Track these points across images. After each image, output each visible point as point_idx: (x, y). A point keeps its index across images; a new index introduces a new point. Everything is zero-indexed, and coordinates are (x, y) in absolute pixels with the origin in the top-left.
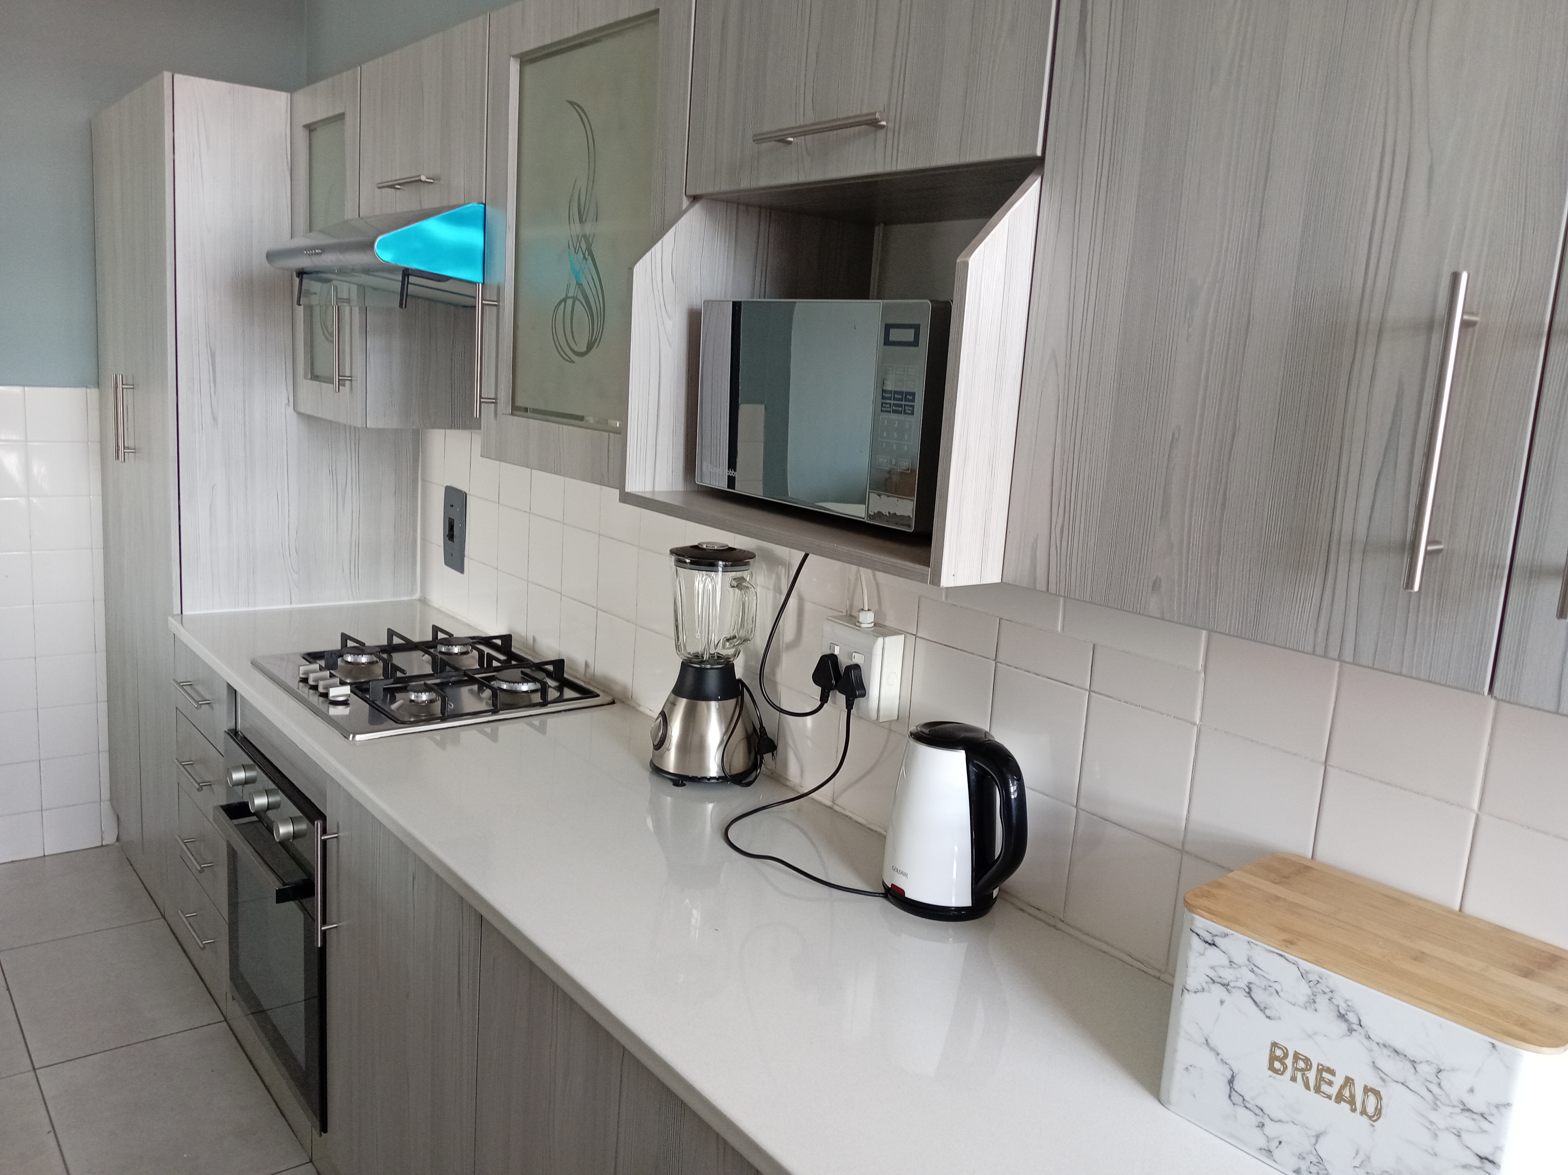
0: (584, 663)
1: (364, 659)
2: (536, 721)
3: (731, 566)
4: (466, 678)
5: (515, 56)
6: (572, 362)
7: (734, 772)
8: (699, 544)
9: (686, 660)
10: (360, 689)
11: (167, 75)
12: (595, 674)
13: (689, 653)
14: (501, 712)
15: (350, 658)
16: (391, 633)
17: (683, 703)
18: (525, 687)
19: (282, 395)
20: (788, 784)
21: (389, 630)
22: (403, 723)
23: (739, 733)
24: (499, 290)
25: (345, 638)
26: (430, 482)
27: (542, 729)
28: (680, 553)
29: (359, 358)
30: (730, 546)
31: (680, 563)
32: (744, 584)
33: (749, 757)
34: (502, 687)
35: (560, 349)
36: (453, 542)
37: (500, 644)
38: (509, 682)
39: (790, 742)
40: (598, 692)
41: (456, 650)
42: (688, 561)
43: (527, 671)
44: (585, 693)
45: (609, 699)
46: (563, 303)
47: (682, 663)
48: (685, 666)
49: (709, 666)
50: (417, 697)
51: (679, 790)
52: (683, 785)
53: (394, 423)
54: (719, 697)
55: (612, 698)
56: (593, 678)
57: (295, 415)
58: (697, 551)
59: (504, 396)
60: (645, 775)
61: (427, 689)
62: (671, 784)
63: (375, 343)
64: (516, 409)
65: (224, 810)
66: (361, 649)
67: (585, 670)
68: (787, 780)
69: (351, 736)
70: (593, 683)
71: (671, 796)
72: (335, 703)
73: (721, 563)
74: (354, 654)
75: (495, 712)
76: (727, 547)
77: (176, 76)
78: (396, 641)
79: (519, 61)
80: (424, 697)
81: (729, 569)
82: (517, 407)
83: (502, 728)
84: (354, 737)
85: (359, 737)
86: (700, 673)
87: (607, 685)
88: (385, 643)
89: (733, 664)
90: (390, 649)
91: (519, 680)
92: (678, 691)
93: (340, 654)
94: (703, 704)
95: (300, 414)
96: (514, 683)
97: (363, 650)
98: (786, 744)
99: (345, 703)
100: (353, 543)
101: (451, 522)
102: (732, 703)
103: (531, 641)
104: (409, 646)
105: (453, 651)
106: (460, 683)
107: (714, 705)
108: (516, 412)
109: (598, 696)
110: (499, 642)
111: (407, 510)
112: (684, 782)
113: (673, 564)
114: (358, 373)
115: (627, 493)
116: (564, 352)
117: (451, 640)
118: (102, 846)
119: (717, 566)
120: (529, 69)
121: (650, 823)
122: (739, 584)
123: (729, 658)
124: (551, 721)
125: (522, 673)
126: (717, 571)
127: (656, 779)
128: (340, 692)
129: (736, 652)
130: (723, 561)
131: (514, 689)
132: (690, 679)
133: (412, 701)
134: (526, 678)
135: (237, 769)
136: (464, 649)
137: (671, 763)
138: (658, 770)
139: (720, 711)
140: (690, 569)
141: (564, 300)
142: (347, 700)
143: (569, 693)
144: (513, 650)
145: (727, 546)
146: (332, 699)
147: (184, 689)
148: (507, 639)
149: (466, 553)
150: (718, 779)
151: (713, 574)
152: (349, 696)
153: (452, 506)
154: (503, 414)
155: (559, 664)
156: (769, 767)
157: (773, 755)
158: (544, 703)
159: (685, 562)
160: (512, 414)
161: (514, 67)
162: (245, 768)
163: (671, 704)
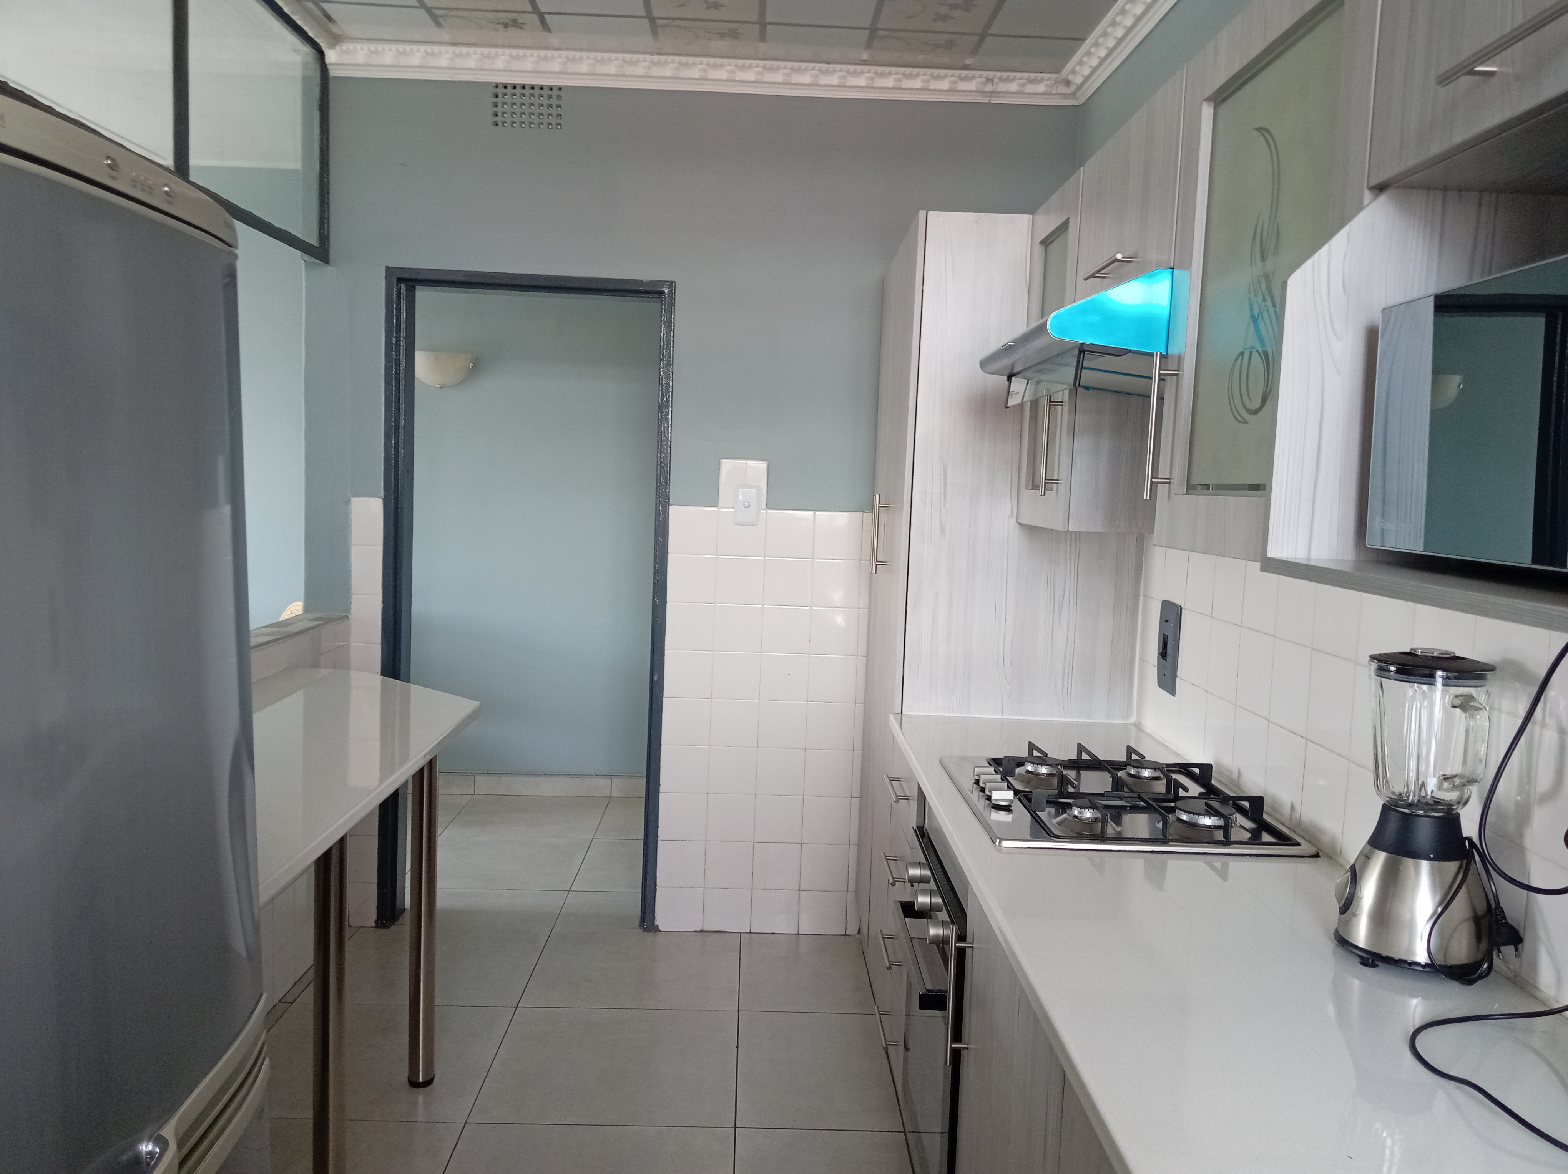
0: (1290, 804)
1: (1044, 770)
2: (1218, 863)
3: (1455, 678)
4: (1142, 803)
5: (1208, 100)
6: (1246, 422)
7: (1451, 962)
8: (1411, 650)
9: (1388, 801)
10: (1024, 797)
11: (922, 213)
12: (1301, 819)
13: (1394, 793)
14: (1170, 843)
15: (1030, 767)
16: (1081, 748)
17: (1380, 858)
18: (1207, 821)
19: (1006, 507)
20: (1538, 994)
21: (1079, 744)
22: (1057, 837)
23: (1460, 906)
24: (1180, 359)
25: (1032, 747)
26: (1151, 597)
27: (1223, 874)
28: (1382, 658)
29: (1065, 460)
30: (1457, 655)
31: (1382, 671)
32: (1472, 704)
33: (1478, 946)
34: (1181, 818)
35: (1235, 412)
36: (1166, 660)
37: (1198, 773)
38: (1189, 812)
39: (1542, 934)
40: (1300, 840)
41: (1146, 773)
42: (1392, 668)
43: (1216, 805)
44: (1282, 839)
45: (1312, 850)
46: (1241, 357)
47: (1384, 805)
48: (1386, 810)
49: (1421, 812)
50: (1080, 813)
51: (1368, 971)
52: (1373, 965)
53: (1098, 527)
54: (1432, 856)
55: (1316, 849)
56: (1299, 823)
57: (1017, 525)
58: (1410, 658)
59: (1179, 475)
60: (1329, 945)
61: (1093, 807)
62: (1358, 960)
63: (1082, 443)
64: (1191, 488)
65: (902, 906)
66: (1043, 760)
67: (1291, 814)
68: (1536, 988)
69: (998, 841)
70: (1298, 830)
71: (1358, 979)
72: (998, 808)
73: (1439, 673)
74: (1034, 763)
75: (1164, 841)
76: (1452, 655)
77: (930, 213)
78: (1085, 757)
79: (1212, 105)
80: (1088, 814)
81: (1453, 682)
82: (1193, 485)
83: (1173, 863)
84: (1000, 842)
85: (1005, 844)
86: (1407, 820)
87: (1312, 835)
88: (1074, 757)
89: (1458, 815)
90: (1077, 765)
91: (1203, 812)
92: (1375, 842)
93: (1020, 763)
94: (1409, 862)
95: (1021, 524)
96: (1194, 814)
97: (1044, 760)
98: (1536, 938)
99: (1007, 809)
100: (1068, 659)
101: (1165, 640)
102: (1452, 866)
103: (1235, 776)
104: (1096, 765)
105: (1143, 775)
106: (1135, 809)
107: (1425, 865)
108: (1191, 491)
109: (1298, 844)
110: (1197, 770)
111: (1126, 627)
112: (1376, 962)
113: (1373, 674)
114: (1064, 476)
115: (1270, 559)
116: (1239, 413)
117: (1142, 764)
118: (846, 935)
119: (1432, 676)
120: (1224, 109)
121: (1331, 1010)
122: (1465, 704)
123: (1451, 805)
124: (1235, 865)
125: (1206, 804)
126: (1432, 684)
127: (1341, 951)
128: (1003, 796)
129: (1461, 798)
130: (1443, 670)
131: (1194, 821)
132: (1392, 826)
133: (1076, 817)
134: (1211, 811)
135: (914, 865)
136: (1156, 774)
137: (1361, 935)
138: (1343, 942)
139: (1433, 873)
140: (1395, 680)
141: (1242, 353)
142: (1009, 806)
143: (1266, 837)
144: (1213, 782)
145: (1454, 653)
146: (994, 802)
147: (891, 783)
148: (1206, 769)
149: (1179, 673)
150: (1424, 966)
151: (1425, 687)
152: (1012, 801)
153: (1167, 621)
154: (1176, 494)
155: (1258, 802)
156: (1511, 967)
157: (1516, 950)
158: (1227, 842)
159: (1389, 671)
160: (1187, 493)
161: (1207, 111)
162: (920, 865)
163: (1366, 857)
